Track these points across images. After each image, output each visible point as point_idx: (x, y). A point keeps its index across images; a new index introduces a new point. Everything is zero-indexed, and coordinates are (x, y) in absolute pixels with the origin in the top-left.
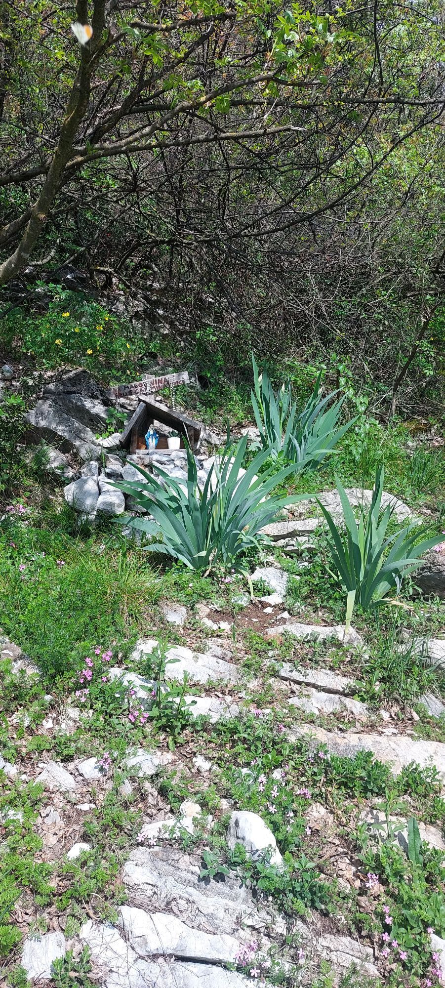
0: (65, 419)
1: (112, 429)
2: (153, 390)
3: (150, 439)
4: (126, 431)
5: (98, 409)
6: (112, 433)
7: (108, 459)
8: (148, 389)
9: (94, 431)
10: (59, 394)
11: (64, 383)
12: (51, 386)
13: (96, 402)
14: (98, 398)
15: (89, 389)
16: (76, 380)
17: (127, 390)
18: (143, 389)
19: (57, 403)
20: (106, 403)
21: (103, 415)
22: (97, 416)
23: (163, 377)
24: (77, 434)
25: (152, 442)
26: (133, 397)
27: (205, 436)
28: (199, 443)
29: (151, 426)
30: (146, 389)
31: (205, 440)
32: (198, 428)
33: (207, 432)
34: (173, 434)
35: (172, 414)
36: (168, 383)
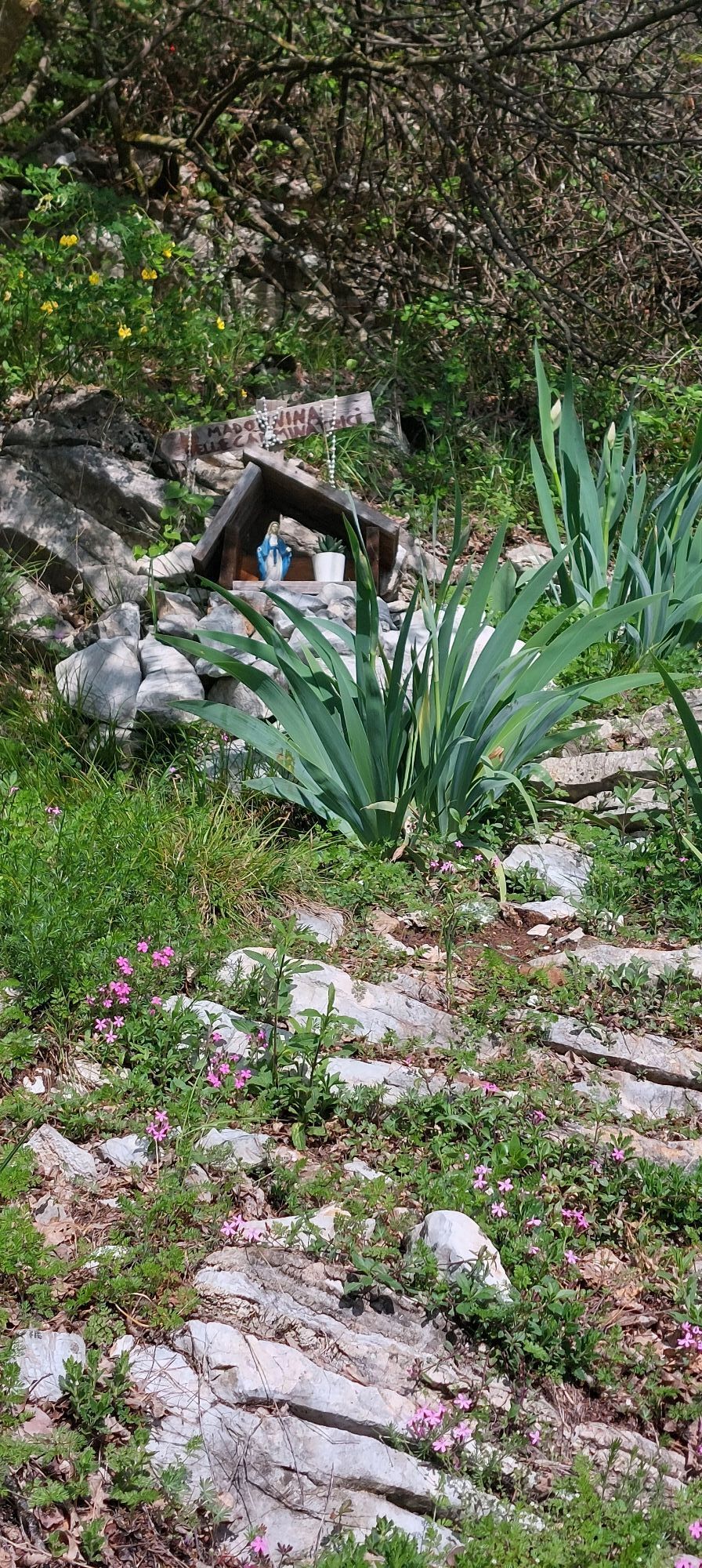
0: (56, 508)
1: (176, 535)
2: (281, 439)
3: (270, 560)
4: (210, 536)
5: (142, 484)
6: (173, 544)
7: (165, 604)
8: (269, 435)
9: (132, 539)
10: (44, 445)
11: (55, 418)
12: (25, 426)
13: (136, 466)
14: (141, 458)
15: (119, 433)
16: (87, 413)
17: (215, 438)
18: (256, 435)
19: (37, 468)
20: (162, 469)
21: (154, 500)
22: (139, 501)
23: (307, 406)
24: (87, 547)
25: (274, 567)
26: (228, 457)
27: (411, 561)
28: (394, 575)
29: (274, 525)
30: (262, 436)
31: (410, 570)
32: (391, 529)
33: (418, 551)
34: (326, 547)
35: (325, 493)
36: (320, 423)
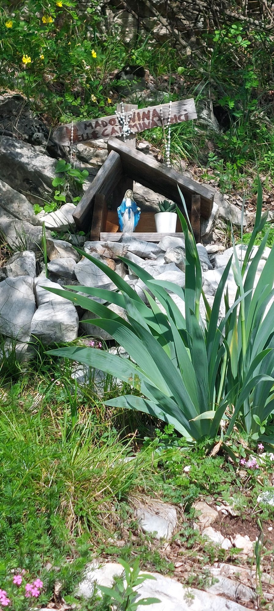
1: (63, 197)
2: (134, 130)
3: (127, 215)
4: (86, 200)
5: (41, 162)
6: (60, 204)
7: (53, 248)
8: (126, 128)
9: (33, 200)
13: (36, 149)
14: (39, 143)
15: (27, 127)
17: (89, 131)
18: (117, 128)
20: (52, 151)
21: (48, 173)
22: (38, 174)
23: (151, 108)
24: (3, 205)
25: (129, 221)
26: (100, 142)
27: (222, 212)
28: (210, 222)
29: (129, 193)
30: (121, 129)
31: (221, 217)
32: (209, 196)
33: (226, 204)
34: (165, 207)
35: (164, 171)
36: (160, 120)
